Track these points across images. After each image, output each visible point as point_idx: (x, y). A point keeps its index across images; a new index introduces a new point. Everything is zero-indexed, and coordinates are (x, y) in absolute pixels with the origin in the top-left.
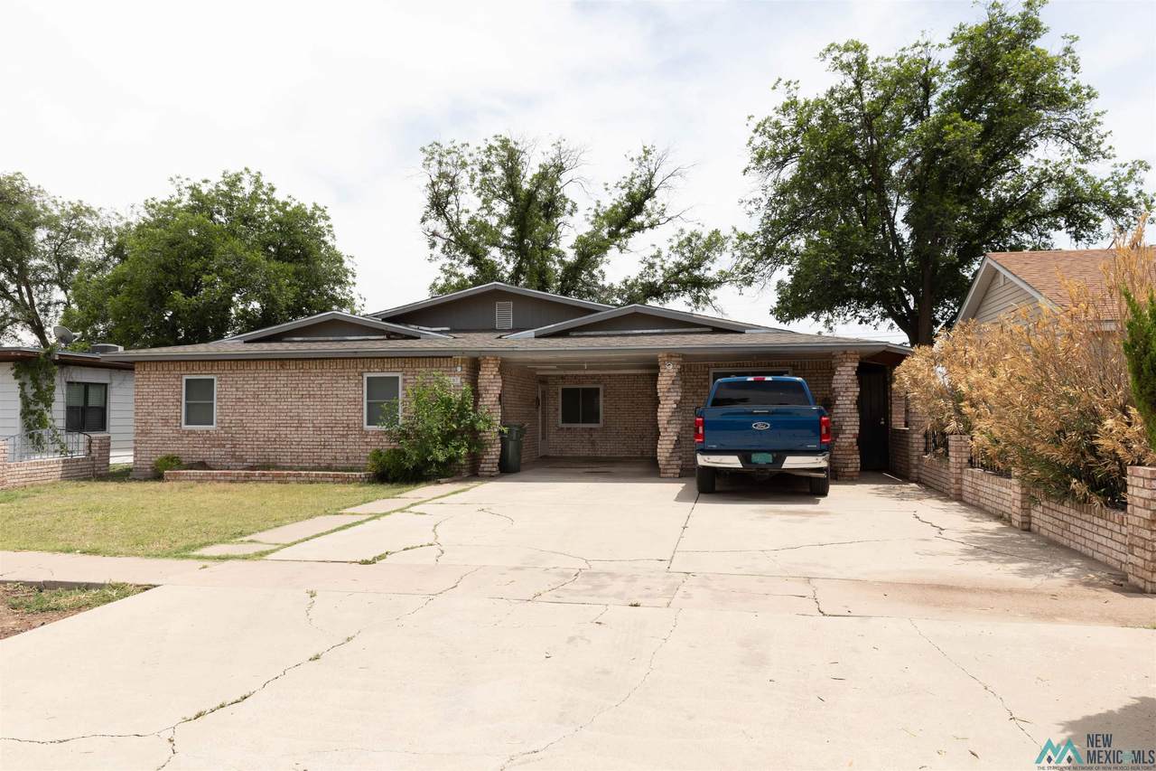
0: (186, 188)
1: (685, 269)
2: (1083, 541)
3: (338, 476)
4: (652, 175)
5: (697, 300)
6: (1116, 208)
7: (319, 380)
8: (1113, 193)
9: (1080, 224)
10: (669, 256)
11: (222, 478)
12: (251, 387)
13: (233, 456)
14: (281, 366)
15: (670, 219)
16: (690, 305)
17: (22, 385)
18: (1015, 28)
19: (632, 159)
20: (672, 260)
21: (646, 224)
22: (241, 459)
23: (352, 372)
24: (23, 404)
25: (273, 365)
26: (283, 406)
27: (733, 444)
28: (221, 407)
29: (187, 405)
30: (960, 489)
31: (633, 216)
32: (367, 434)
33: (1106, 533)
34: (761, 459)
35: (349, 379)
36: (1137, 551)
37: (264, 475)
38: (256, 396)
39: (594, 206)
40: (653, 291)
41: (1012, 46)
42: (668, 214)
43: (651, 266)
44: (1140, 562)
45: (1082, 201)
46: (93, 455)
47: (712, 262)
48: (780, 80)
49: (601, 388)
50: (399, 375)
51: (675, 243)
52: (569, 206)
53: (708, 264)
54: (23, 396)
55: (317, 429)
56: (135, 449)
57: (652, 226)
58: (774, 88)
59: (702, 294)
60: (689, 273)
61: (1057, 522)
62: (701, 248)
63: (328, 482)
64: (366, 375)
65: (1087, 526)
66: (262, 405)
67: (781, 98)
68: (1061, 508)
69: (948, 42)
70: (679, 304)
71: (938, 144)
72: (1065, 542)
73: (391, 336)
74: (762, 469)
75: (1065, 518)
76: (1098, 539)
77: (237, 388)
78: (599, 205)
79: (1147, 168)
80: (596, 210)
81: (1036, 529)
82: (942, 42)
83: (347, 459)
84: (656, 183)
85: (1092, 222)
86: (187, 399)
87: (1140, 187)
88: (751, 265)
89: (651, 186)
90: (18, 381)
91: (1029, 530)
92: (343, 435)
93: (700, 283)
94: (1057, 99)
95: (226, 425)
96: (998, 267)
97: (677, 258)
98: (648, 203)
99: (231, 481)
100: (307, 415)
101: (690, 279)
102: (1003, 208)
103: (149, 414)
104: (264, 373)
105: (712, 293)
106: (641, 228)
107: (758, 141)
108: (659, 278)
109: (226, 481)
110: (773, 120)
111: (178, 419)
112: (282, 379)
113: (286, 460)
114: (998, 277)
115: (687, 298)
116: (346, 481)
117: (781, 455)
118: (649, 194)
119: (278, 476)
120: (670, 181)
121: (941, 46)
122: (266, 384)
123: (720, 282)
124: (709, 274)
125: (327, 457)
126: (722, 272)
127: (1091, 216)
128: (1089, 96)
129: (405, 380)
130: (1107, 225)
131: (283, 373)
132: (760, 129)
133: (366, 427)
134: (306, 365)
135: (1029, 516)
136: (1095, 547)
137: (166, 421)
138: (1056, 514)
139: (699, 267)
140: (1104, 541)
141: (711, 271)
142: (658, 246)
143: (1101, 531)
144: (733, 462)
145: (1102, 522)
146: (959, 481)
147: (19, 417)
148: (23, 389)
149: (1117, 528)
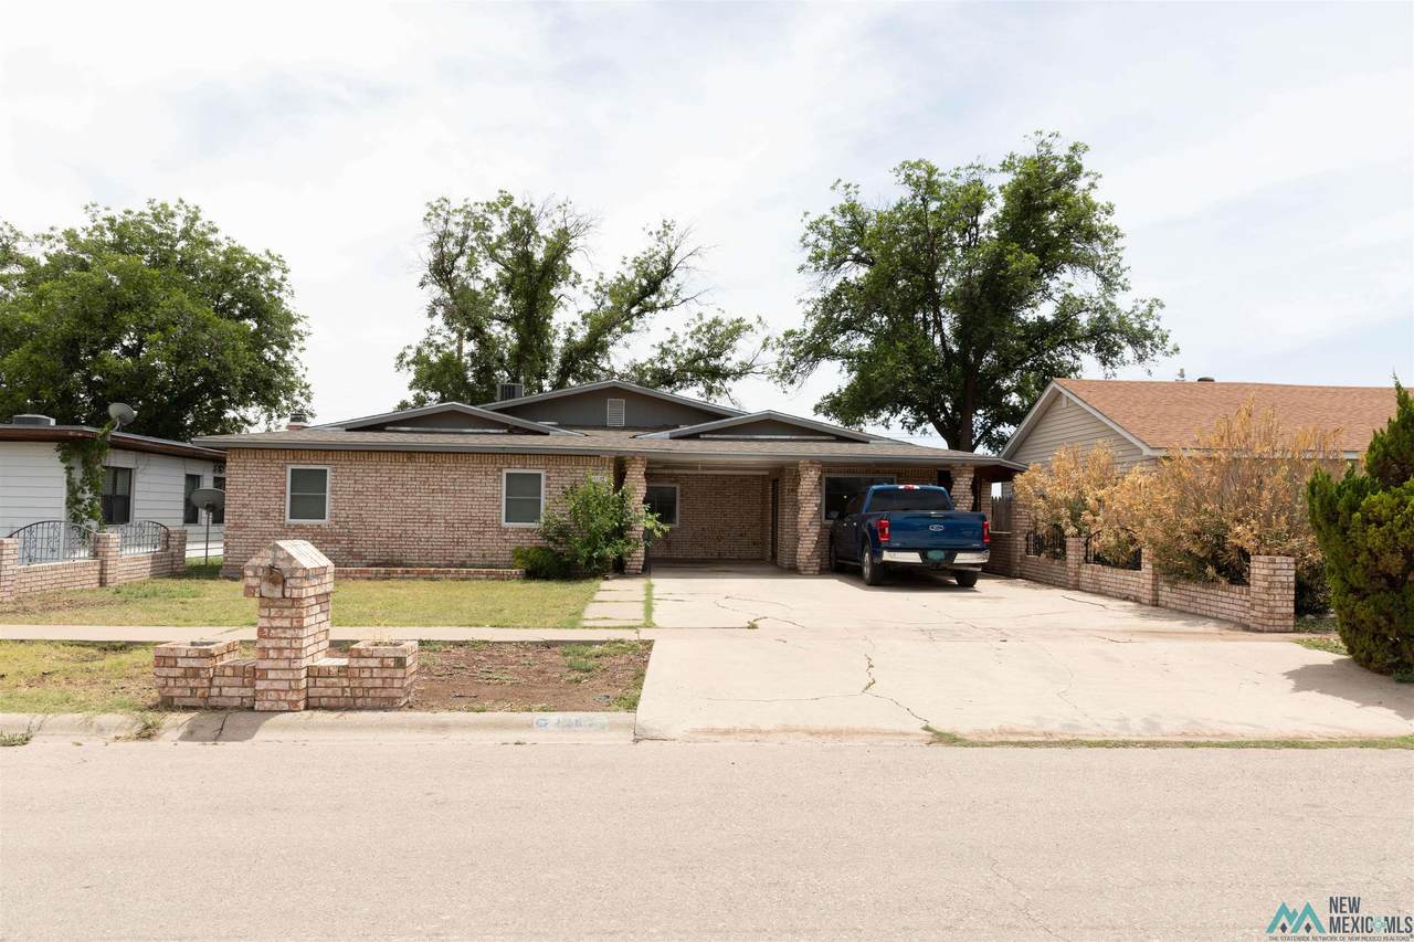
0: (104, 219)
1: (699, 356)
2: (1208, 608)
3: (491, 573)
4: (671, 254)
5: (710, 390)
6: (1139, 338)
7: (451, 475)
8: (1136, 326)
9: (1107, 353)
10: (684, 342)
11: (358, 575)
12: (372, 480)
13: (350, 553)
14: (408, 458)
15: (683, 301)
16: (702, 396)
17: (69, 469)
18: (1061, 168)
19: (651, 233)
20: (688, 345)
21: (658, 305)
22: (359, 556)
23: (491, 468)
24: (69, 490)
25: (400, 457)
26: (410, 500)
27: (909, 542)
28: (336, 501)
29: (292, 497)
30: (1078, 581)
31: (648, 296)
32: (506, 531)
33: (1228, 600)
34: (936, 555)
35: (486, 474)
36: (1257, 608)
37: (407, 572)
38: (378, 489)
39: (597, 278)
40: (666, 378)
41: (1057, 185)
42: (682, 296)
43: (665, 352)
44: (1260, 614)
45: (1112, 331)
46: (171, 551)
47: (733, 352)
48: (839, 181)
49: (678, 487)
50: (543, 472)
51: (694, 327)
52: (572, 277)
53: (728, 353)
54: (69, 483)
55: (450, 525)
56: (226, 544)
57: (665, 307)
58: (833, 188)
59: (717, 384)
60: (706, 362)
61: (1183, 597)
62: (721, 337)
63: (480, 579)
64: (505, 471)
65: (1212, 597)
66: (386, 499)
67: (840, 200)
68: (1189, 587)
69: (998, 168)
70: (692, 393)
71: (1002, 271)
72: (1192, 610)
73: (514, 430)
74: (937, 564)
75: (1192, 594)
76: (1221, 605)
77: (356, 480)
78: (602, 278)
79: (1162, 306)
80: (597, 283)
81: (1164, 603)
82: (993, 167)
83: (484, 556)
84: (675, 261)
85: (1116, 349)
86: (291, 491)
87: (1157, 323)
88: (792, 362)
89: (670, 265)
90: (64, 465)
91: (1157, 605)
92: (479, 533)
93: (716, 373)
94: (1091, 235)
95: (342, 520)
96: (1062, 390)
97: (690, 344)
98: (664, 284)
99: (369, 579)
100: (438, 510)
101: (707, 370)
102: (1043, 328)
103: (244, 506)
104: (388, 467)
105: (729, 383)
106: (653, 308)
107: (812, 238)
108: (670, 364)
109: (362, 578)
110: (828, 219)
111: (281, 512)
112: (410, 472)
113: (413, 557)
114: (1061, 399)
115: (701, 388)
116: (501, 578)
117: (952, 553)
118: (666, 273)
119: (423, 573)
120: (691, 261)
121: (992, 170)
122: (390, 478)
123: (741, 374)
124: (729, 365)
125: (461, 554)
126: (742, 363)
127: (1115, 343)
128: (1117, 236)
129: (548, 478)
130: (1128, 352)
131: (411, 466)
132: (814, 227)
133: (505, 524)
134: (439, 459)
135: (1157, 595)
136: (1219, 610)
137: (266, 515)
138: (1183, 592)
139: (718, 356)
140: (1226, 605)
141: (731, 360)
142: (673, 330)
143: (1224, 600)
144: (913, 558)
145: (1224, 594)
146: (1077, 574)
147: (64, 506)
148: (70, 474)
149: (1238, 596)
